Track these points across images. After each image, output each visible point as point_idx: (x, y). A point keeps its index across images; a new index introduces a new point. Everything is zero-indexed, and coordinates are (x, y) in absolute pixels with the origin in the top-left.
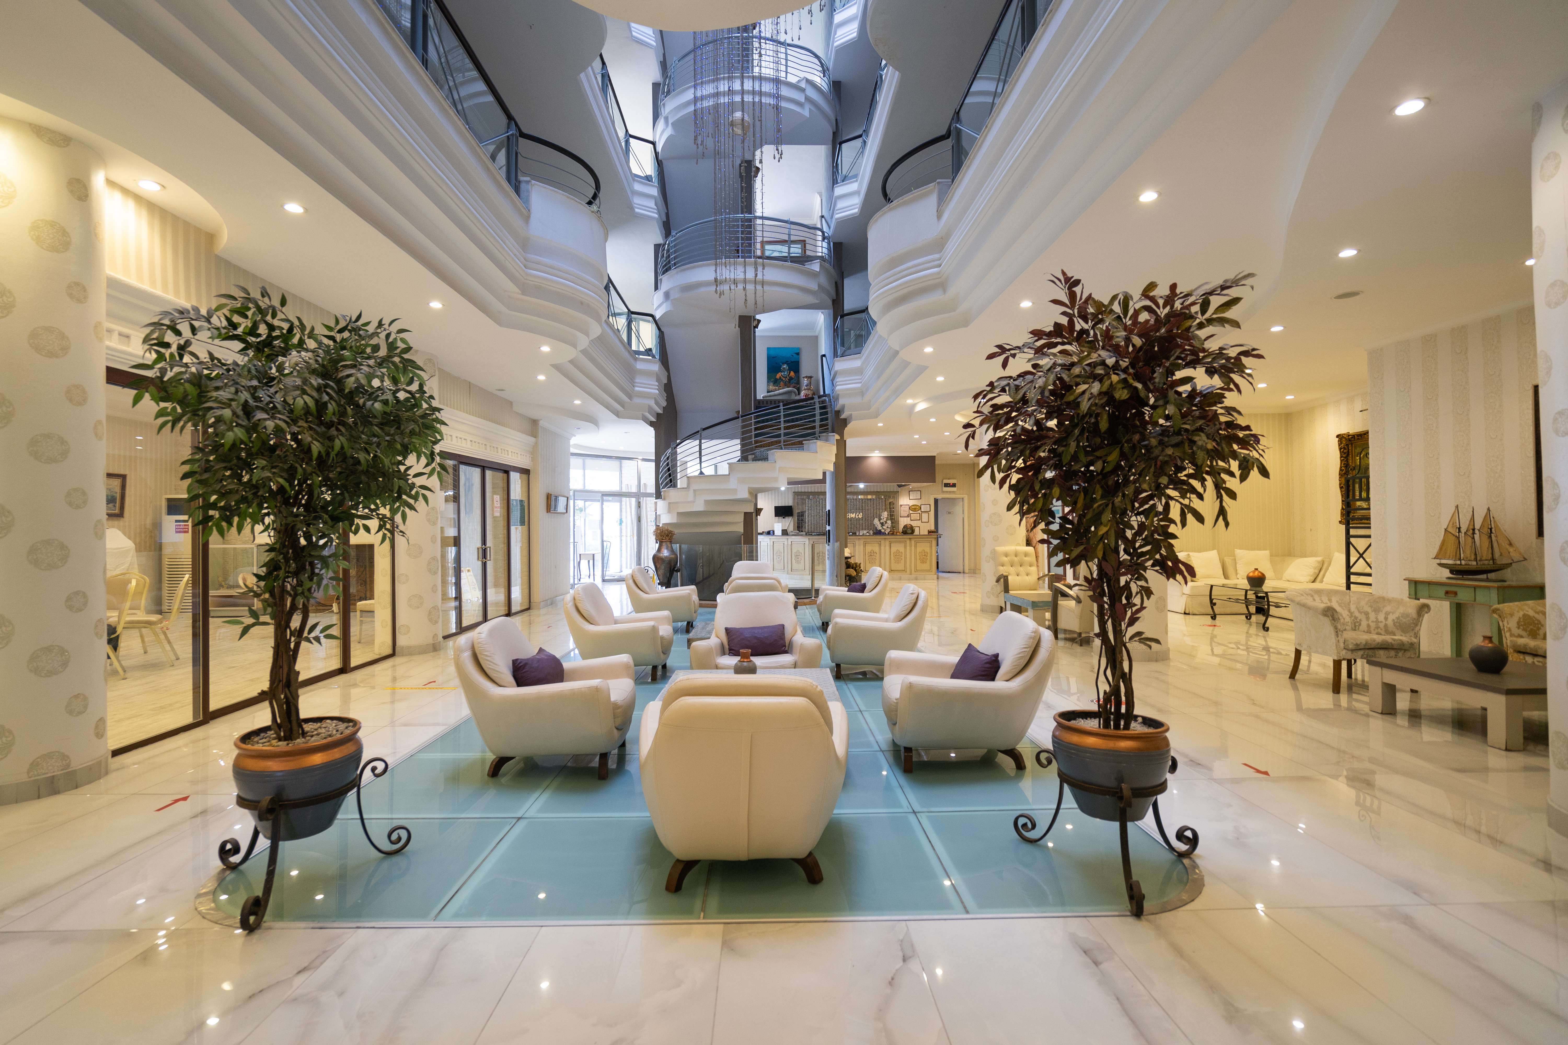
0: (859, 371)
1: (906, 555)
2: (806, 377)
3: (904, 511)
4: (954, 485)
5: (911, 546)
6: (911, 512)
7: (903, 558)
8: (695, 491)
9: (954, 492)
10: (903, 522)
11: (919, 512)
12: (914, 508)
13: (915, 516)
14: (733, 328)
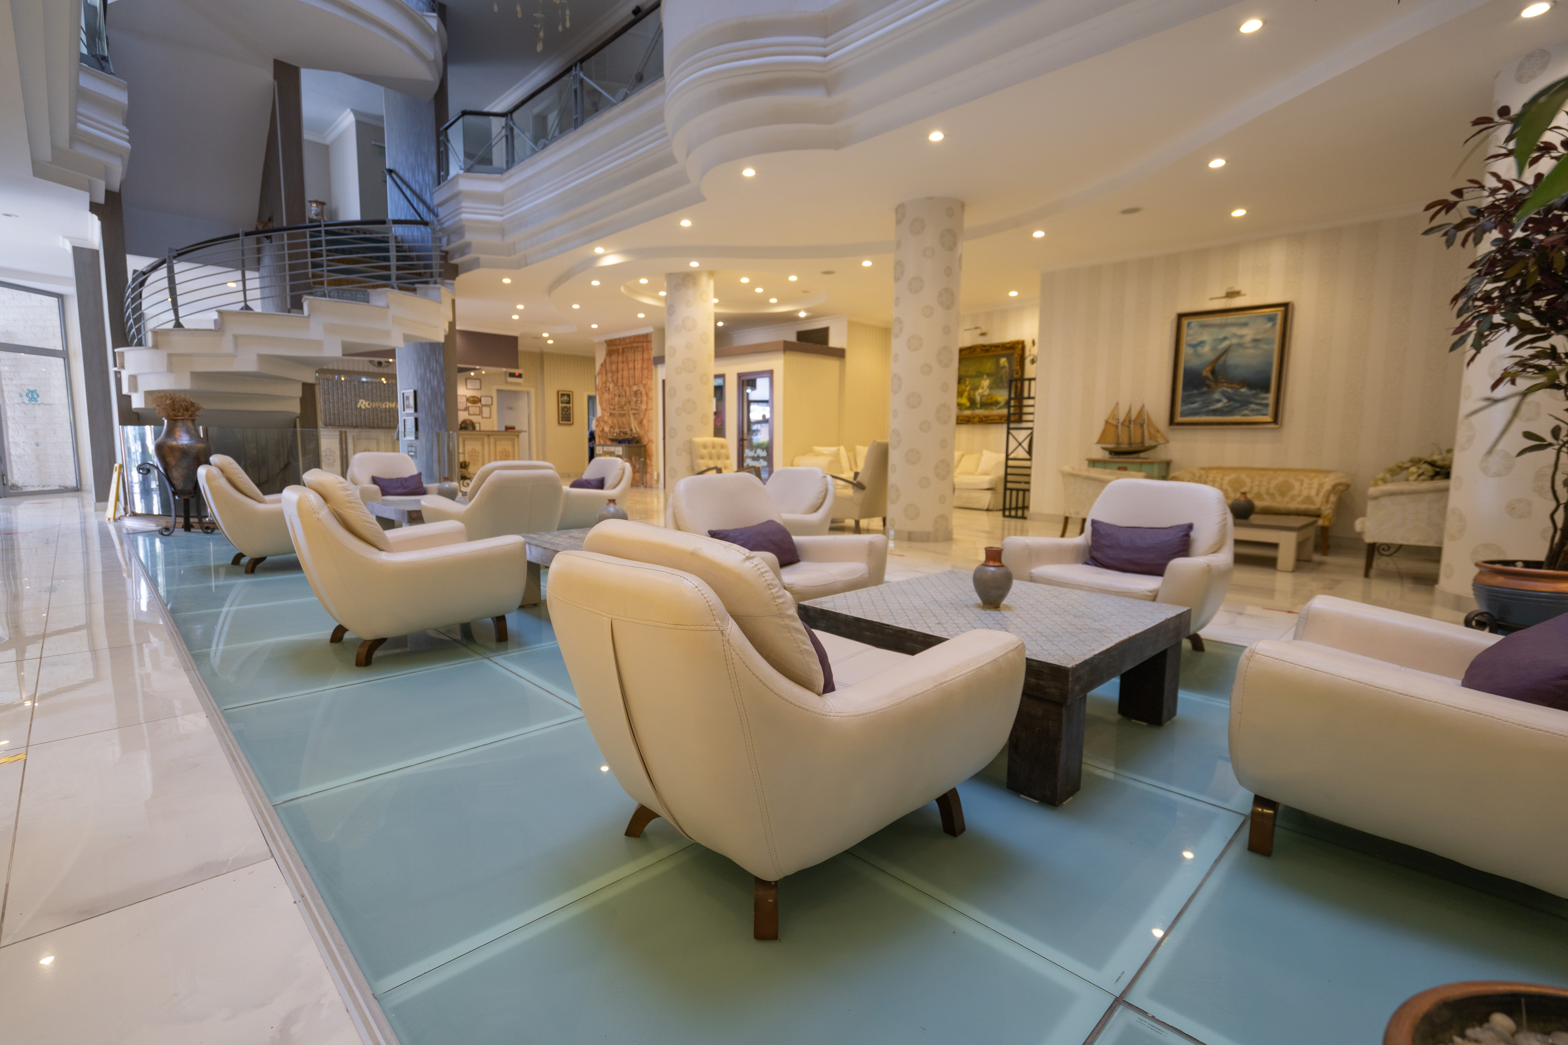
0: (498, 199)
1: (483, 455)
2: (316, 202)
3: (462, 403)
4: (520, 376)
5: (489, 444)
6: (469, 404)
7: (480, 458)
8: (236, 337)
9: (519, 384)
10: (462, 416)
11: (479, 404)
12: (475, 401)
13: (474, 409)
14: (267, 76)
